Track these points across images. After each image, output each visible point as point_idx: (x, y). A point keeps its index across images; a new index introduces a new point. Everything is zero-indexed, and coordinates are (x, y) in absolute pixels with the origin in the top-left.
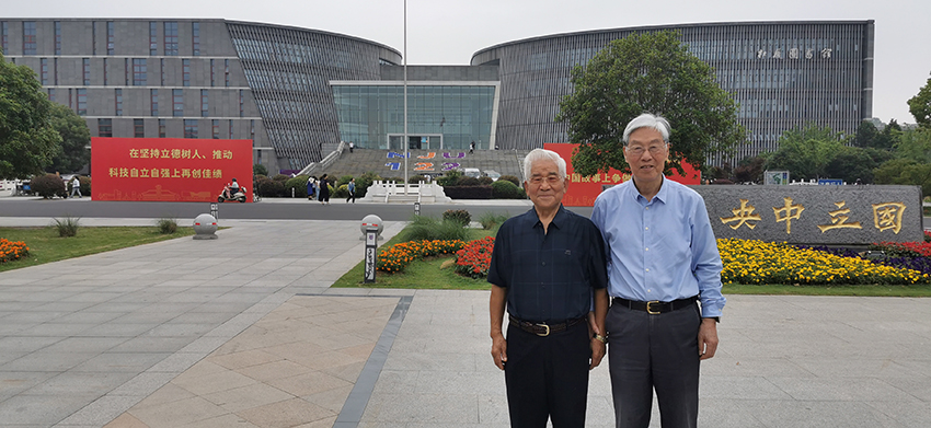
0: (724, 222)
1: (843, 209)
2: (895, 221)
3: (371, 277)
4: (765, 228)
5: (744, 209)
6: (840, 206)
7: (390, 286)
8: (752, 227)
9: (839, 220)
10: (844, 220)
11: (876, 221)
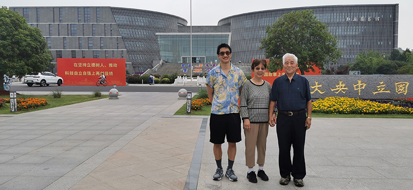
0: (332, 90)
1: (382, 84)
2: (405, 89)
3: (189, 111)
4: (350, 93)
5: (341, 85)
6: (381, 83)
7: (197, 115)
8: (344, 93)
9: (381, 89)
10: (383, 89)
11: (396, 90)
